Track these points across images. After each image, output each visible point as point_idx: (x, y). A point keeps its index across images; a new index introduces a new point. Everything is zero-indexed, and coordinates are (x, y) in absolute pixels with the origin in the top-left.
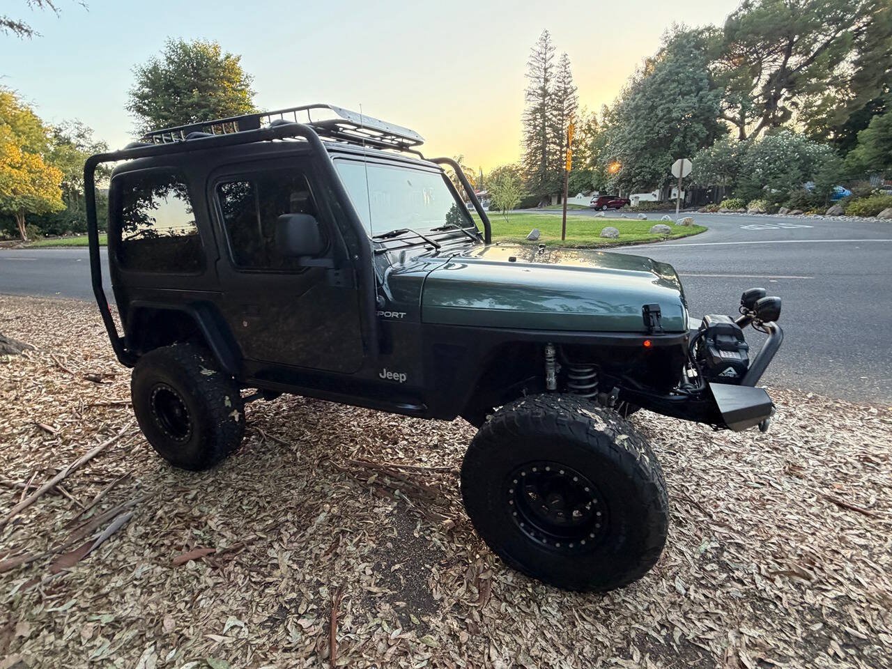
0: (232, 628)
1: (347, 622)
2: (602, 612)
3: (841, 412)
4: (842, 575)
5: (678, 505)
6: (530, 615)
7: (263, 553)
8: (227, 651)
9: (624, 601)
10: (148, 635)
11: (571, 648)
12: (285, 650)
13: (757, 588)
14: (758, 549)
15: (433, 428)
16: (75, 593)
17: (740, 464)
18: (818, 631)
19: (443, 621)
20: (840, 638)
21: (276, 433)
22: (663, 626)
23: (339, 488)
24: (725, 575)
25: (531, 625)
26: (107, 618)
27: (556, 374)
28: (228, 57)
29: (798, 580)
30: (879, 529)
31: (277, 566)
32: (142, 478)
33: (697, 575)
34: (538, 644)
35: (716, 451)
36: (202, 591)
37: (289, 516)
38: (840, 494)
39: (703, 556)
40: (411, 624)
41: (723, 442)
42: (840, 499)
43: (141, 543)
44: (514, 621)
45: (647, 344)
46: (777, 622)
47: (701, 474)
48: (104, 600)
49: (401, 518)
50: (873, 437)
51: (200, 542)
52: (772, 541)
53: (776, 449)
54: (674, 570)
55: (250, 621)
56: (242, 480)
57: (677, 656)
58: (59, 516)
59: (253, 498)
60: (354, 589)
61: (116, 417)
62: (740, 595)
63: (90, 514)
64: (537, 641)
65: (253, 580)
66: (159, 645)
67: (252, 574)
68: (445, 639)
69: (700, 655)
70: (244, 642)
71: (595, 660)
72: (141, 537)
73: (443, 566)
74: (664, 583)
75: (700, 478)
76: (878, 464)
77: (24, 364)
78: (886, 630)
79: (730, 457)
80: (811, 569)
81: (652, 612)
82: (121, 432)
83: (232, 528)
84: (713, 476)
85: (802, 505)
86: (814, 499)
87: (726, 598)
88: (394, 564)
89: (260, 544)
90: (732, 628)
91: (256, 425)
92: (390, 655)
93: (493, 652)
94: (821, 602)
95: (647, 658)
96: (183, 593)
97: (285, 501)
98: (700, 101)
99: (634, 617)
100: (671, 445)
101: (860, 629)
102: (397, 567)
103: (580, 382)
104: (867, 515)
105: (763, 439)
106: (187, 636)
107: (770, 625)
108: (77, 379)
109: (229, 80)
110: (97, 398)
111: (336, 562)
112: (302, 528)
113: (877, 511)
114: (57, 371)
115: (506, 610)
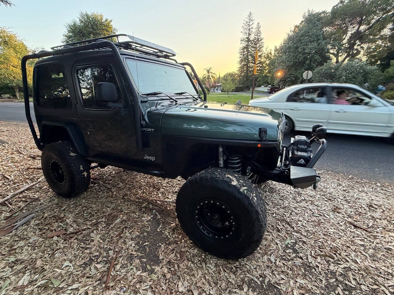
0: (67, 266)
1: (118, 267)
2: (234, 269)
3: (363, 185)
4: (349, 258)
5: (279, 223)
6: (200, 268)
7: (89, 235)
8: (62, 276)
9: (246, 264)
10: (28, 267)
11: (216, 284)
12: (88, 277)
13: (308, 261)
14: (312, 244)
15: (177, 184)
16: (2, 248)
17: (312, 206)
18: (333, 283)
19: (161, 268)
20: (342, 286)
21: (107, 183)
22: (261, 276)
23: (129, 208)
24: (295, 255)
25: (200, 272)
26: (12, 259)
27: (223, 159)
28: (106, 20)
29: (328, 259)
30: (371, 238)
31: (93, 241)
32: (44, 200)
33: (282, 254)
34: (201, 281)
35: (302, 200)
36: (58, 249)
37: (103, 219)
38: (356, 221)
39: (287, 246)
40: (147, 269)
41: (306, 196)
42: (356, 223)
43: (36, 228)
44: (193, 270)
45: (259, 146)
46: (314, 277)
47: (294, 209)
48: (14, 251)
49: (154, 222)
50: (376, 196)
51: (62, 228)
52: (320, 241)
53: (330, 200)
54: (272, 251)
55: (75, 264)
56: (87, 203)
57: (265, 290)
58: (3, 214)
59: (90, 211)
60: (125, 252)
61: (38, 174)
62: (300, 264)
63: (17, 214)
64: (201, 280)
65: (81, 246)
66: (32, 272)
67: (81, 243)
68: (160, 276)
69: (275, 291)
70: (70, 273)
71: (226, 290)
72: (36, 225)
73: (167, 244)
74: (266, 257)
75: (293, 211)
76: (376, 209)
77: (3, 149)
78: (365, 284)
79: (308, 202)
80: (335, 254)
81: (257, 270)
82: (39, 180)
83: (77, 223)
84: (299, 210)
85: (337, 225)
86: (344, 223)
87: (293, 265)
88: (145, 242)
89: (88, 231)
90: (293, 279)
91: (99, 180)
92: (133, 282)
93: (180, 284)
94: (336, 269)
95: (250, 290)
96: (48, 250)
97: (104, 213)
98: (319, 45)
99: (248, 271)
100: (282, 196)
101: (352, 283)
102: (147, 243)
103: (233, 164)
104: (367, 231)
105: (325, 195)
106: (46, 269)
107: (311, 278)
108: (25, 157)
109: (106, 30)
110: (32, 165)
111: (120, 240)
112: (108, 225)
113: (372, 230)
114: (17, 153)
115: (191, 265)
